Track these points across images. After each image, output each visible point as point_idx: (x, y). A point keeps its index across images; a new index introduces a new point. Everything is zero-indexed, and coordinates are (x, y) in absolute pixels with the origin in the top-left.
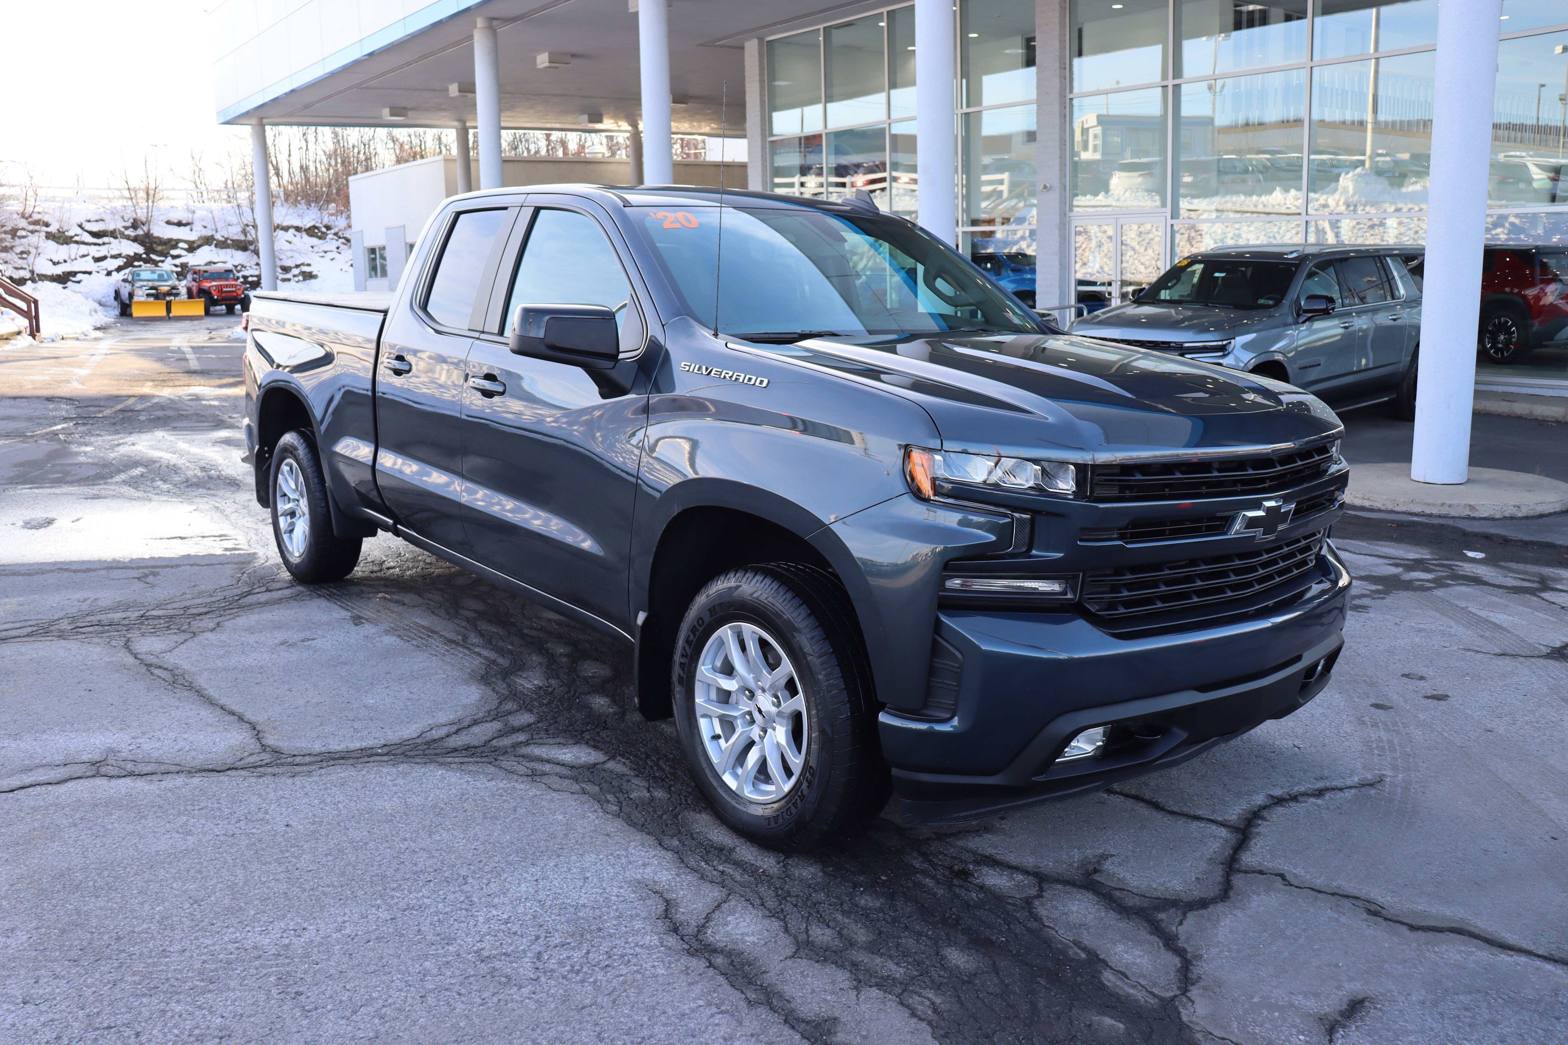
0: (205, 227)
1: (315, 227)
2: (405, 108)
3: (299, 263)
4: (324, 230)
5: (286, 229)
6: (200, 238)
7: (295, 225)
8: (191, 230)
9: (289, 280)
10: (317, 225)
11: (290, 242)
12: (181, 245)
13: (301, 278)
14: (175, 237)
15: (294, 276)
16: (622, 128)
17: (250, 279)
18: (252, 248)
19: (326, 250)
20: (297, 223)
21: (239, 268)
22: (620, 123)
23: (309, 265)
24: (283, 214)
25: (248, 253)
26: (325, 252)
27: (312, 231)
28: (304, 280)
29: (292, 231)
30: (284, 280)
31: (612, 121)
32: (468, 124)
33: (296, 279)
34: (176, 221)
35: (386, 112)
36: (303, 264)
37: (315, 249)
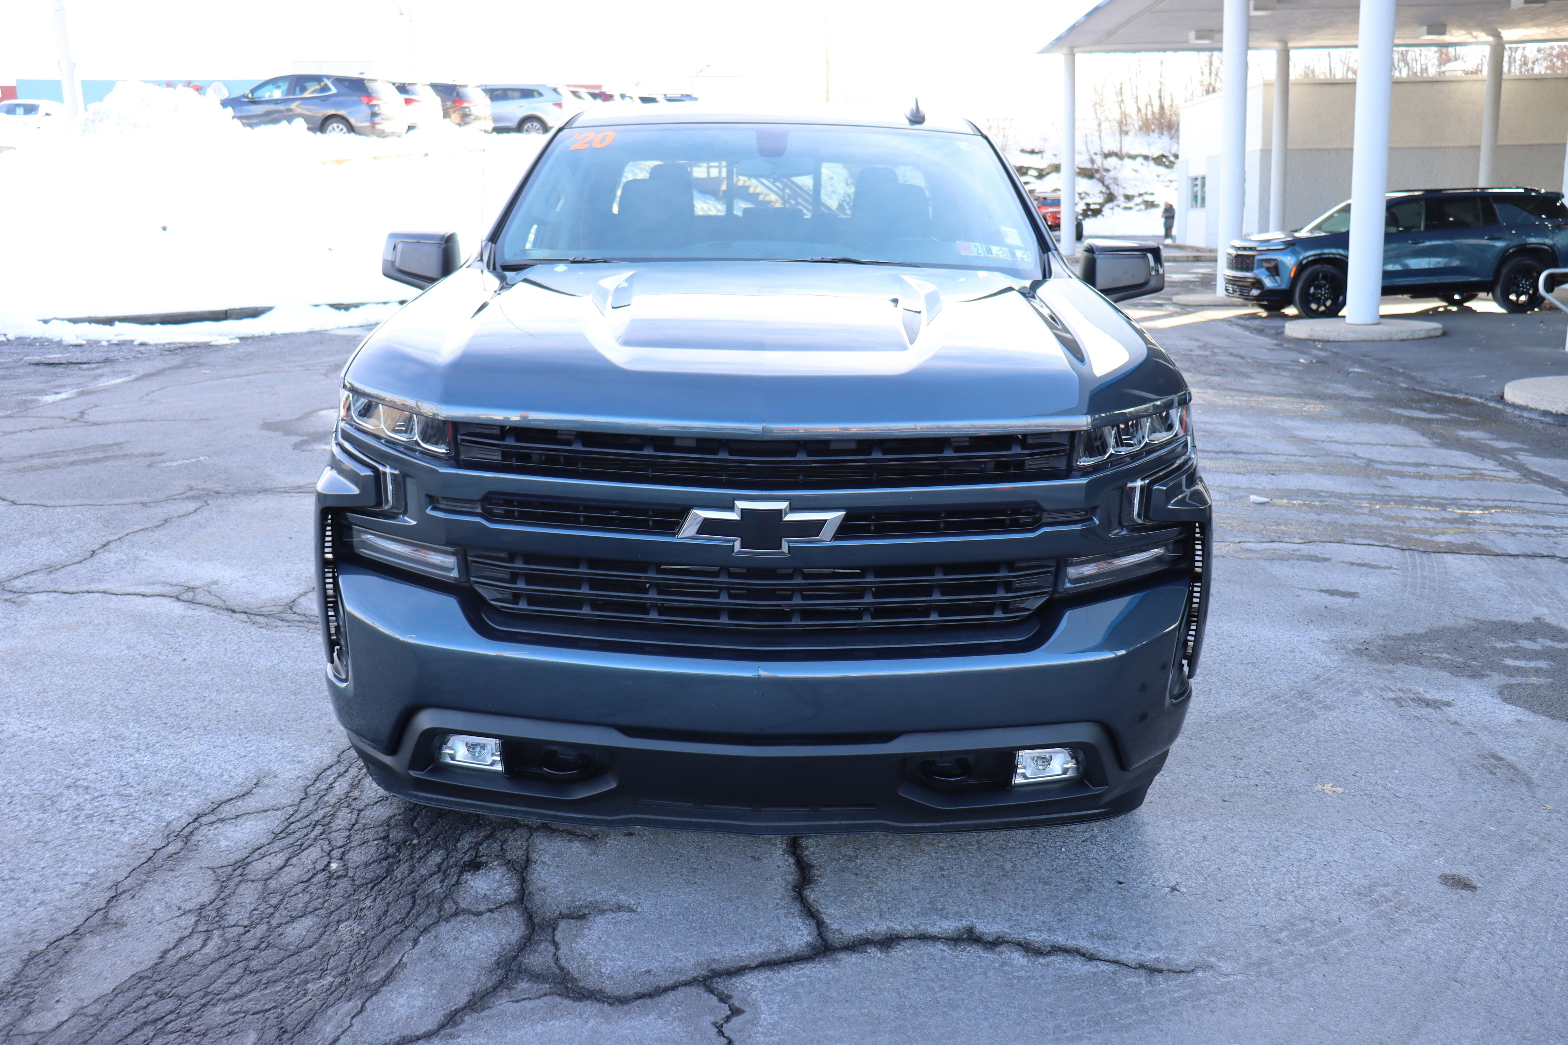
0: (1055, 155)
1: (1163, 156)
2: (1212, 31)
3: (1142, 192)
4: (1172, 159)
5: (1133, 157)
6: (1050, 166)
7: (1144, 154)
8: (1042, 158)
9: (1130, 208)
10: (1166, 154)
11: (1136, 171)
12: (1031, 172)
13: (1143, 207)
14: (1026, 165)
15: (1137, 205)
16: (1480, 40)
17: (1092, 207)
18: (1098, 176)
19: (1172, 179)
20: (1145, 152)
21: (1082, 196)
22: (1475, 33)
23: (1152, 194)
24: (1134, 144)
25: (1094, 181)
26: (1171, 181)
27: (1159, 160)
28: (1146, 208)
29: (1140, 160)
30: (1126, 208)
31: (1463, 32)
32: (1290, 45)
33: (1138, 208)
34: (1029, 149)
35: (1192, 35)
36: (1146, 193)
37: (1161, 178)
